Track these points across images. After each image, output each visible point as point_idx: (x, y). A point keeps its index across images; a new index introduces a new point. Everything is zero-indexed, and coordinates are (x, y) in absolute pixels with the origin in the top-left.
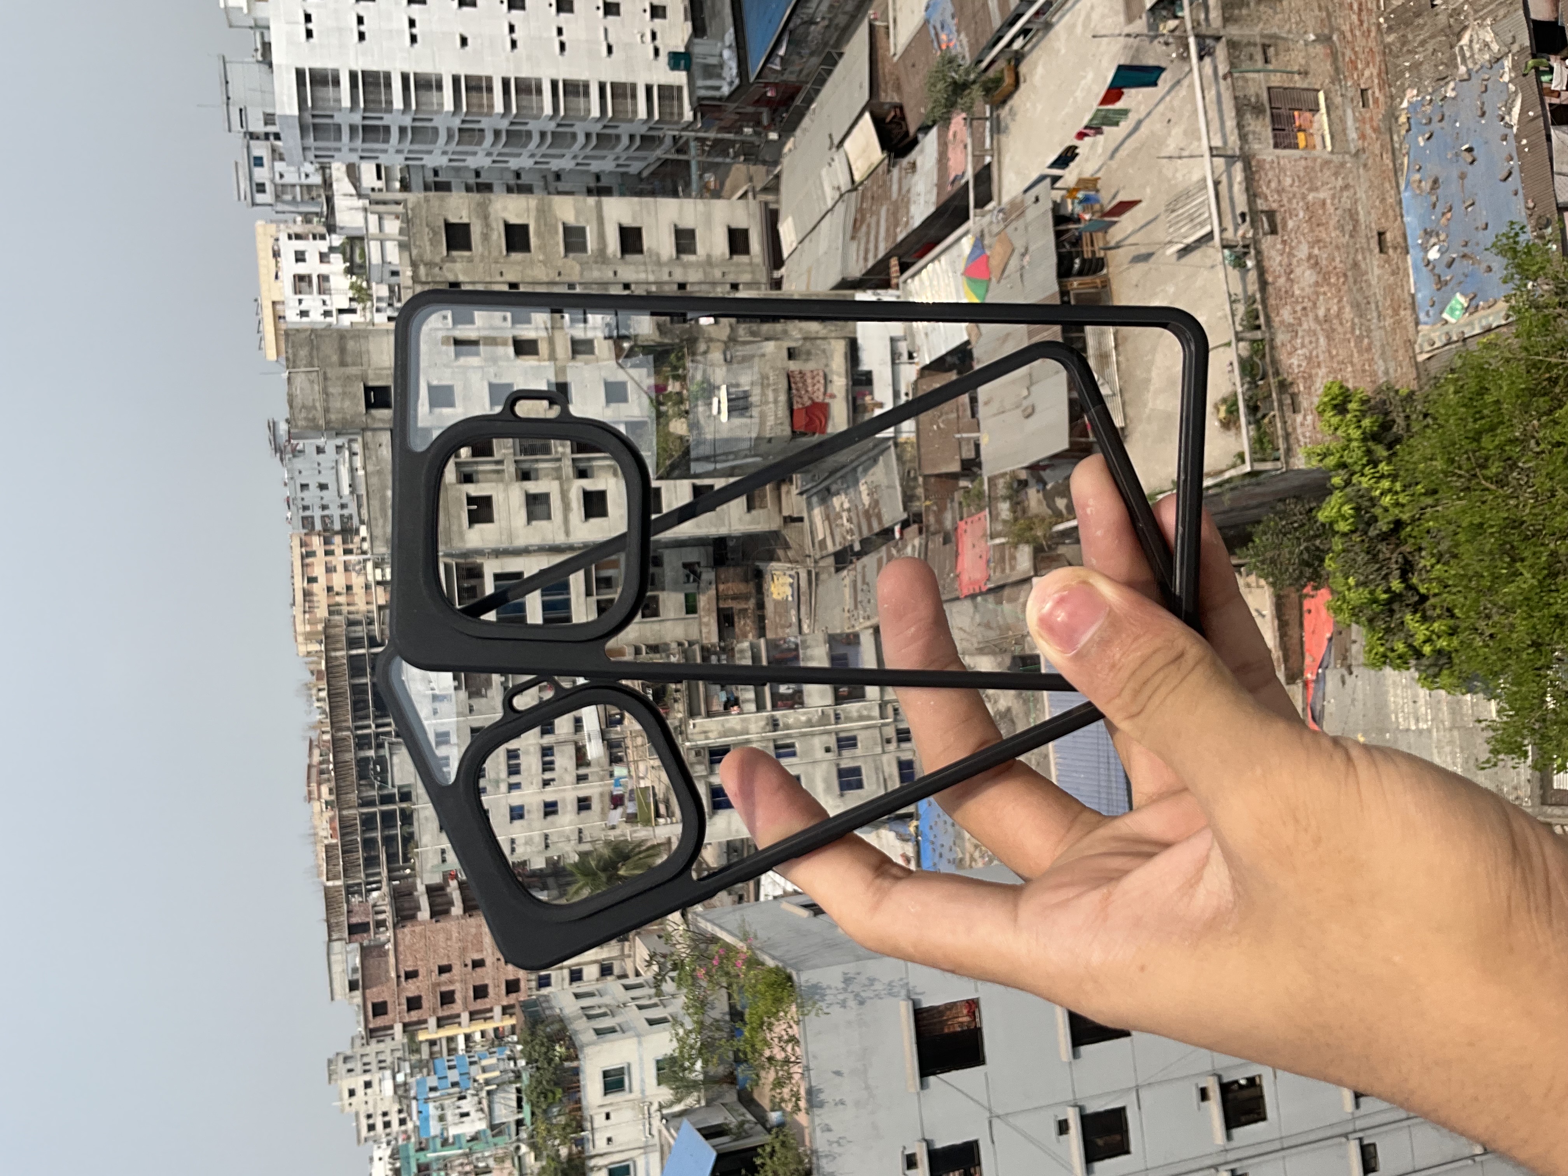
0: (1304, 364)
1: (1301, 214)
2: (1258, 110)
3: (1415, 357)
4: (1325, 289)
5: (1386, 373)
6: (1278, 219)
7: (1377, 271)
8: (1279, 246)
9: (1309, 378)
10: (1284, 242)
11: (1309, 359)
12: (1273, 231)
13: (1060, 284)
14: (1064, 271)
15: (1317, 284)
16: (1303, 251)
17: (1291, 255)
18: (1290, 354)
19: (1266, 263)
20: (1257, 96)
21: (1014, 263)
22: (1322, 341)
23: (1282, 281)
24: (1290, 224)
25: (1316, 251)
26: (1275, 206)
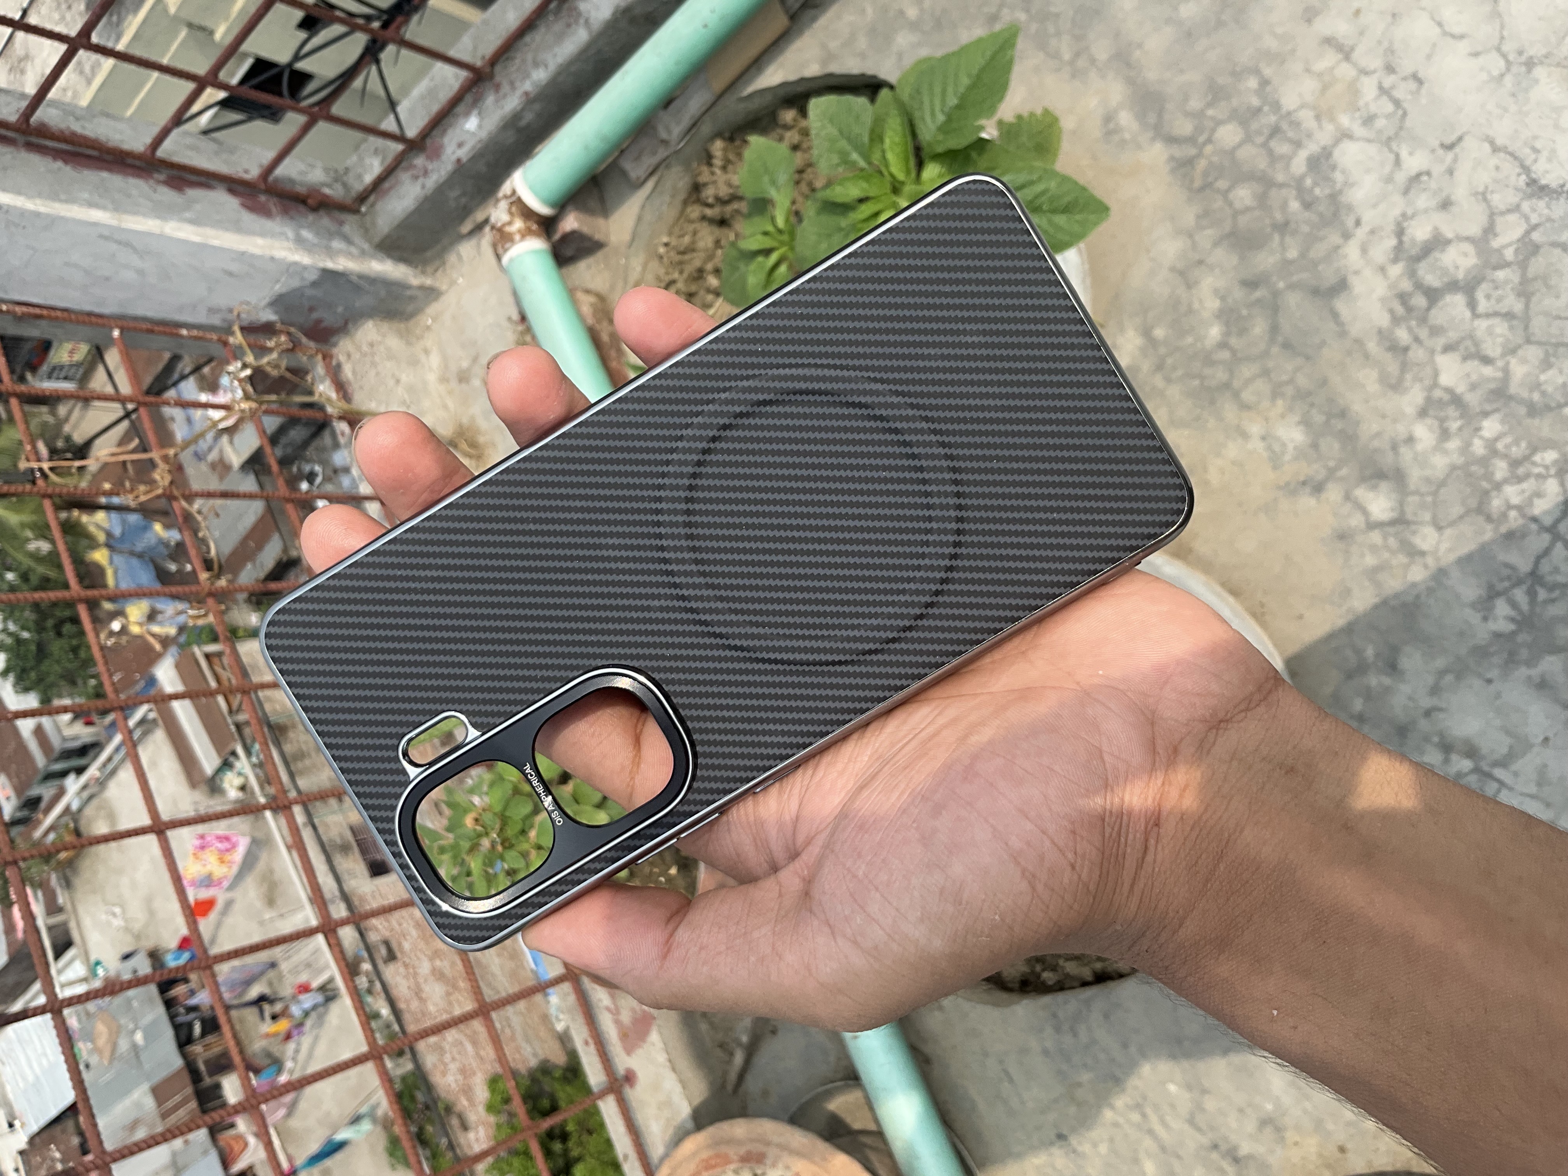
0: (460, 1077)
2: (345, 848)
4: (457, 996)
5: (535, 1055)
9: (467, 1090)
11: (463, 1071)
13: (184, 1055)
14: (184, 1040)
18: (444, 1074)
19: (394, 992)
20: (341, 836)
22: (469, 1048)
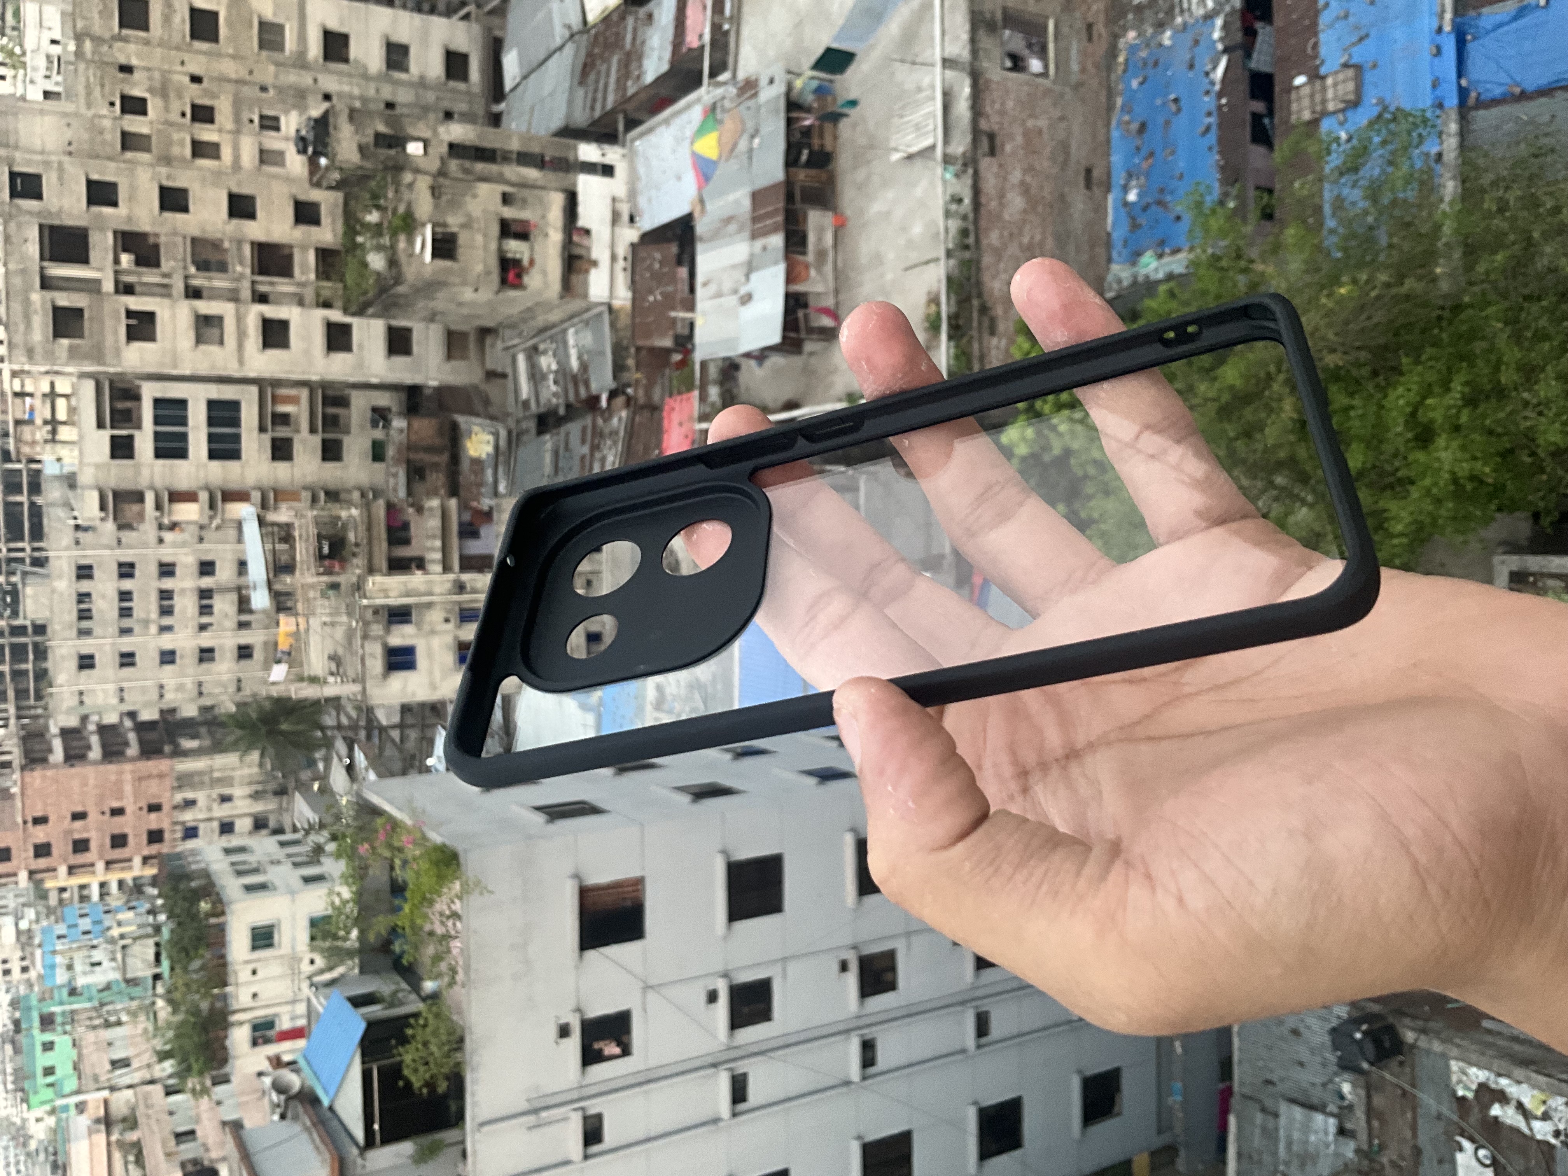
1: (1019, 139)
6: (998, 141)
7: (1080, 206)
8: (995, 169)
10: (1000, 166)
12: (992, 152)
15: (1025, 211)
16: (1016, 176)
17: (1005, 179)
21: (743, 145)
23: (993, 204)
24: (1008, 148)
25: (1028, 179)
26: (996, 127)
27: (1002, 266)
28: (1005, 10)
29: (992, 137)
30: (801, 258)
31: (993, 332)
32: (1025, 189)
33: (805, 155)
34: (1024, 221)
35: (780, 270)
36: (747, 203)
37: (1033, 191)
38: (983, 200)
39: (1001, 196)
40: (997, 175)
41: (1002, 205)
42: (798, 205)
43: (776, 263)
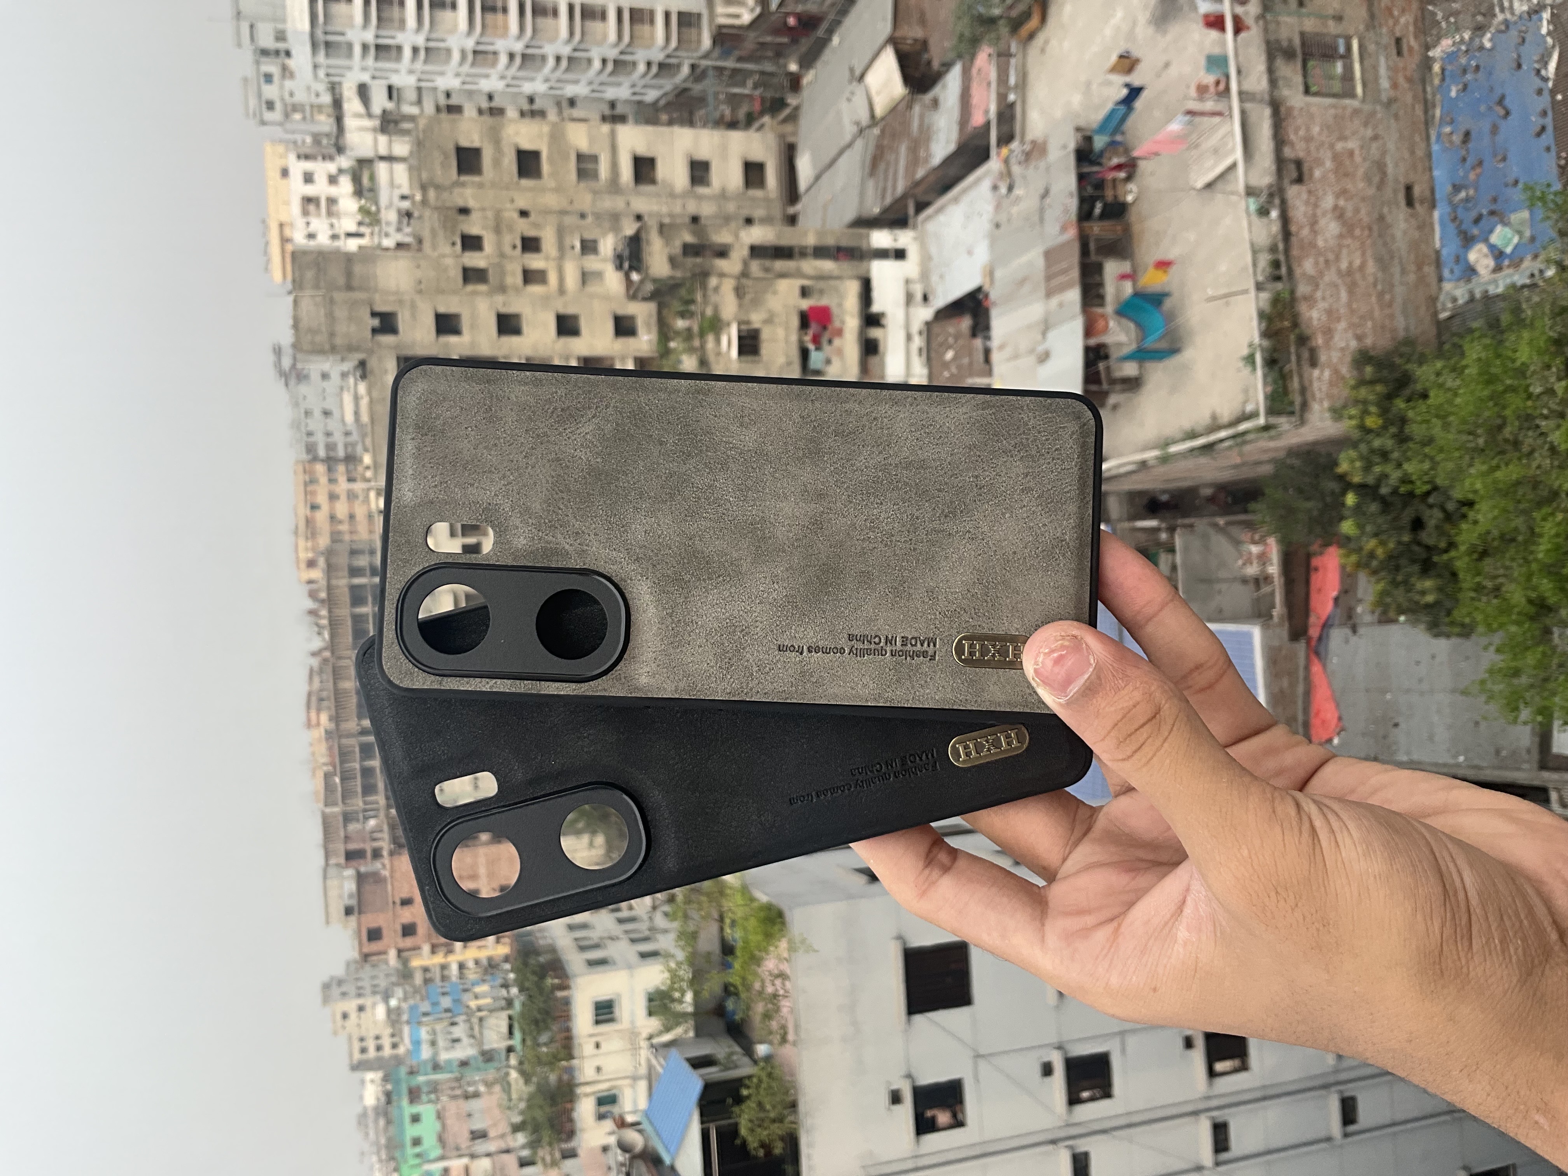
1: (1329, 164)
2: (1289, 54)
3: (1436, 314)
4: (1348, 241)
5: (1407, 329)
6: (1305, 168)
7: (1403, 225)
8: (1305, 196)
9: (1328, 332)
10: (1310, 192)
11: (1329, 312)
12: (1299, 180)
13: (1080, 228)
14: (1085, 215)
15: (1341, 236)
16: (1328, 202)
17: (1316, 206)
18: (1311, 307)
19: (1291, 214)
22: (1344, 295)
23: (1305, 232)
24: (1317, 173)
25: (1342, 203)
26: (1301, 154)
27: (1319, 294)
28: (1302, 34)
29: (1299, 164)
30: (1099, 310)
31: (1314, 362)
32: (1339, 214)
33: (1098, 208)
34: (1340, 246)
35: (1077, 325)
36: (1041, 262)
37: (1349, 214)
38: (1293, 228)
39: (1313, 223)
40: (1307, 203)
41: (1314, 232)
42: (1093, 258)
43: (1073, 318)
